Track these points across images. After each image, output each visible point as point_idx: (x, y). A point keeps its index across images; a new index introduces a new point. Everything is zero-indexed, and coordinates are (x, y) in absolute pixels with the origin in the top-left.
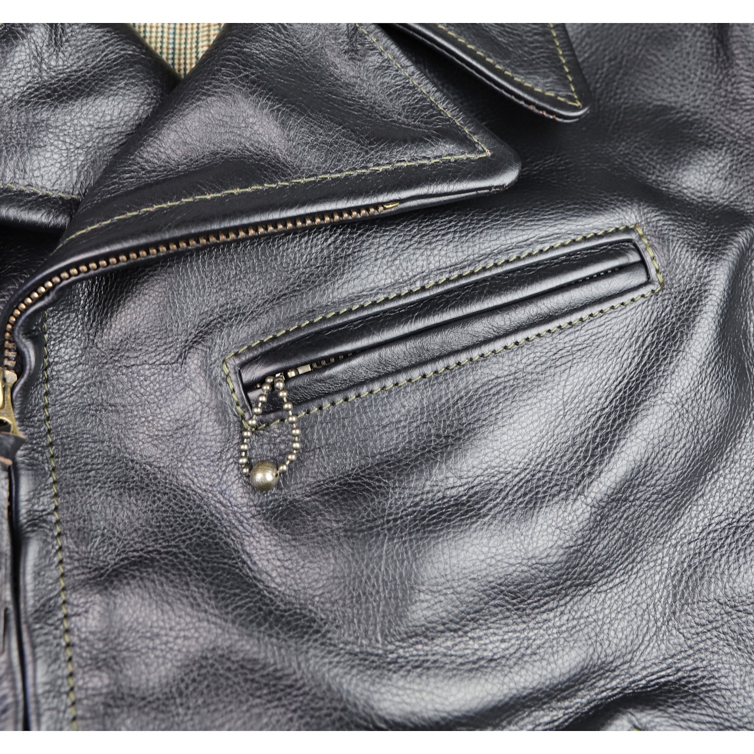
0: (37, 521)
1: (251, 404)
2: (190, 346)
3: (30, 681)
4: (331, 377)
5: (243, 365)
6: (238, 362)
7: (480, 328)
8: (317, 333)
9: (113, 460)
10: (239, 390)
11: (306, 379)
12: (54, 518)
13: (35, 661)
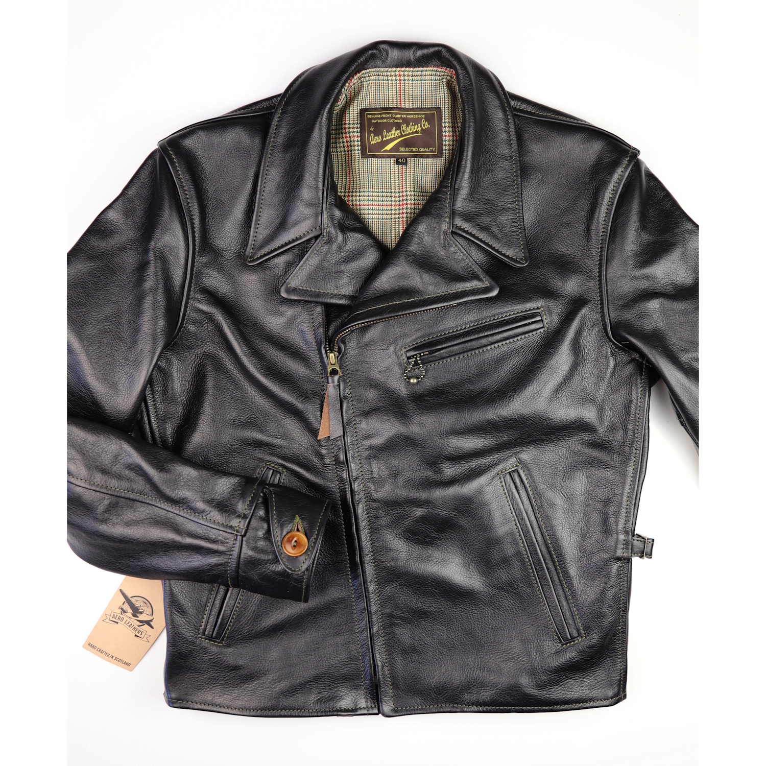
0: (346, 397)
1: (409, 363)
2: (390, 344)
3: (346, 441)
4: (434, 356)
5: (407, 351)
6: (405, 350)
7: (484, 341)
8: (431, 342)
9: (367, 378)
10: (406, 359)
11: (426, 356)
12: (350, 396)
13: (347, 436)
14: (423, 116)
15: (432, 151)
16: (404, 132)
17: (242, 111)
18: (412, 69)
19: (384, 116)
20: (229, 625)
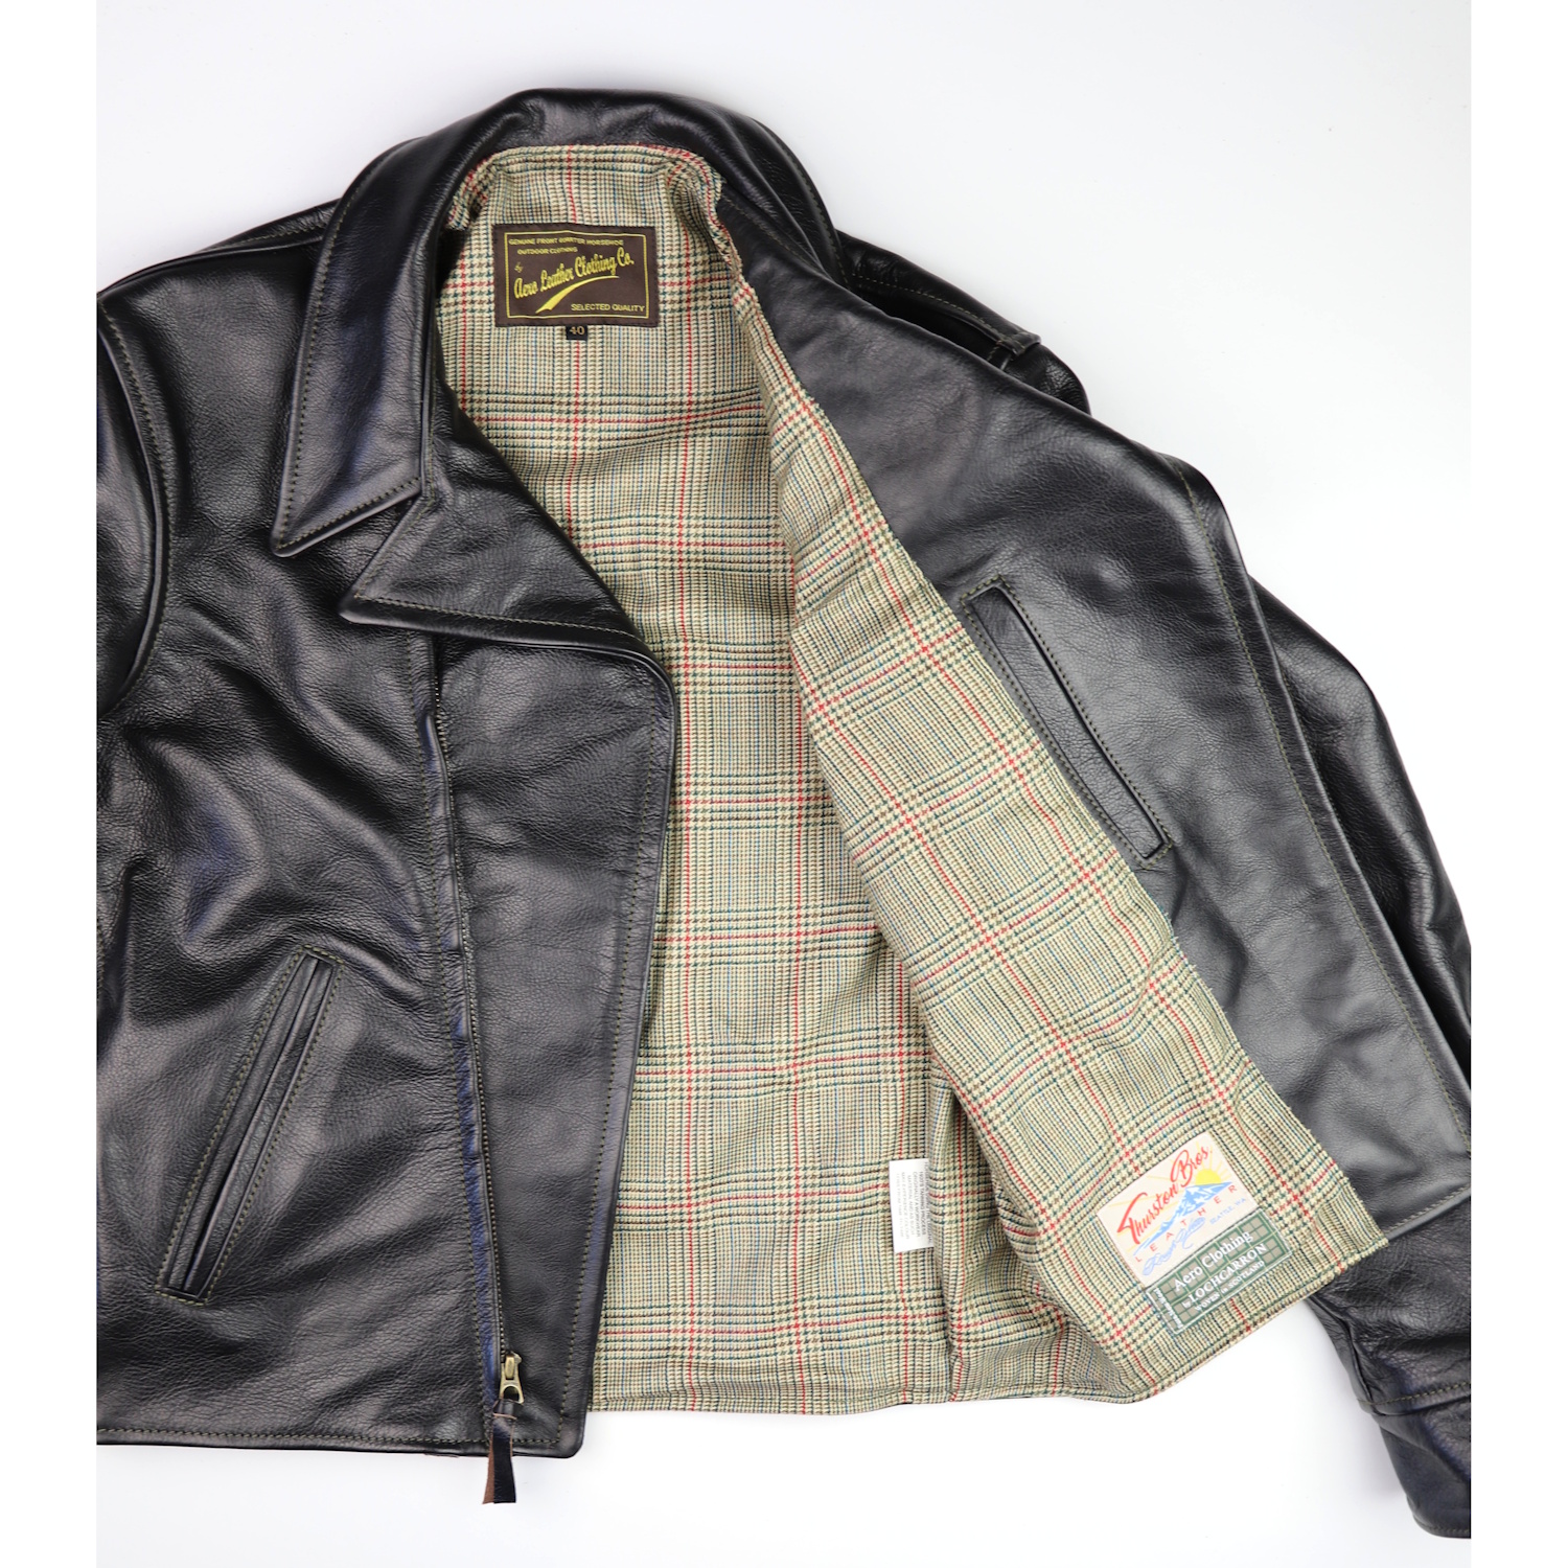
14: (621, 242)
15: (638, 313)
16: (580, 272)
17: (243, 243)
18: (593, 148)
19: (543, 241)
20: (219, 1267)
